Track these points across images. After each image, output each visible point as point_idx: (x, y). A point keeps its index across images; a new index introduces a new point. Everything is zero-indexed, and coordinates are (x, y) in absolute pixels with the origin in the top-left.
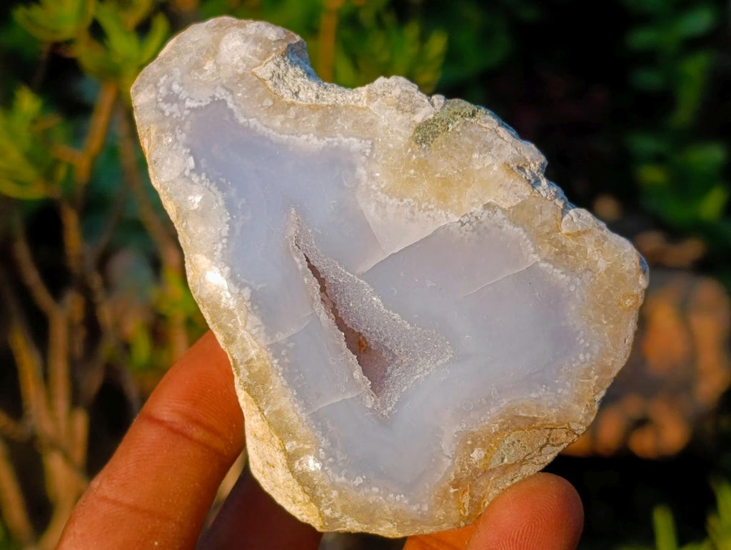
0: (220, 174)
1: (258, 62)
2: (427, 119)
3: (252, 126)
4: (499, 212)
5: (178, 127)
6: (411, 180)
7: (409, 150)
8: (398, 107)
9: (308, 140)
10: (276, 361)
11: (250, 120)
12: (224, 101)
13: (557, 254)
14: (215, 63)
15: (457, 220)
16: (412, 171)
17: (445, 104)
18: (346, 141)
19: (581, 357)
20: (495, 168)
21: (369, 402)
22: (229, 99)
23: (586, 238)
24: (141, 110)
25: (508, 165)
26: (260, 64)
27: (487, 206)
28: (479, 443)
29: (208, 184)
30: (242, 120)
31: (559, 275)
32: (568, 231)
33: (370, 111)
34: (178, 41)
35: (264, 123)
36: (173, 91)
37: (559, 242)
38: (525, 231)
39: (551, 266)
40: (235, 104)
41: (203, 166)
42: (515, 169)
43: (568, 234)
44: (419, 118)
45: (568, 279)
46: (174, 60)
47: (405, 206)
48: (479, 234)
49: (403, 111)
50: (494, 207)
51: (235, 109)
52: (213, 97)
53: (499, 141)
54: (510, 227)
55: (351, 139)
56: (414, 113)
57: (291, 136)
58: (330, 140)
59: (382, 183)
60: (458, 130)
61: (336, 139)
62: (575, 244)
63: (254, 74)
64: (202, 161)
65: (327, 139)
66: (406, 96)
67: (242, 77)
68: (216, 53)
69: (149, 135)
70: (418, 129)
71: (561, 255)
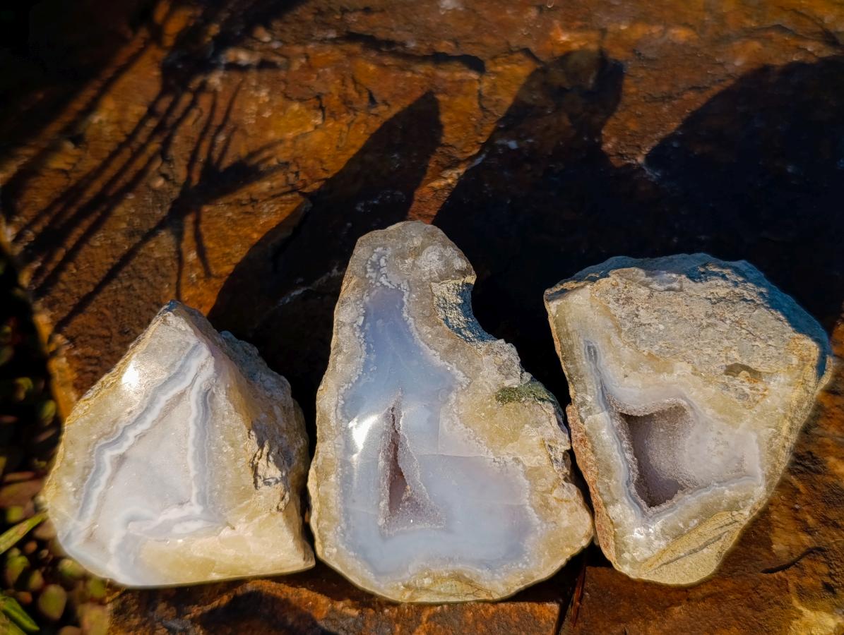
0: (373, 341)
1: (438, 279)
2: (512, 386)
3: (408, 322)
4: (521, 466)
5: (367, 290)
6: (479, 418)
7: (489, 401)
8: (500, 368)
9: (434, 355)
10: (340, 469)
11: (410, 318)
12: (403, 295)
13: (541, 505)
14: (414, 262)
15: (493, 457)
16: (483, 414)
17: (529, 382)
18: (456, 371)
19: (520, 565)
20: (534, 439)
21: (381, 522)
22: (407, 294)
23: (565, 505)
24: (356, 259)
25: (544, 441)
26: (439, 282)
27: (516, 459)
28: (432, 576)
29: (362, 342)
30: (405, 315)
31: (535, 519)
32: (557, 497)
33: (482, 360)
34: (404, 227)
35: (417, 326)
36: (379, 262)
37: (547, 499)
38: (530, 484)
39: (533, 511)
40: (408, 300)
41: (366, 328)
42: (547, 446)
43: (556, 498)
44: (507, 383)
45: (539, 522)
46: (392, 240)
47: (467, 432)
48: (501, 471)
49: (501, 373)
50: (519, 462)
51: (406, 303)
52: (399, 285)
53: (547, 424)
54: (522, 478)
55: (459, 372)
56: (506, 378)
57: (426, 346)
58: (447, 364)
59: (462, 410)
60: (527, 404)
61: (451, 366)
62: (556, 504)
63: (431, 287)
64: (368, 325)
65: (446, 362)
66: (509, 363)
67: (423, 284)
68: (419, 254)
69: (350, 281)
70: (503, 390)
71: (544, 507)
